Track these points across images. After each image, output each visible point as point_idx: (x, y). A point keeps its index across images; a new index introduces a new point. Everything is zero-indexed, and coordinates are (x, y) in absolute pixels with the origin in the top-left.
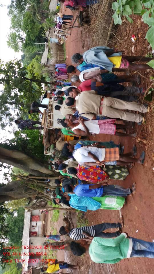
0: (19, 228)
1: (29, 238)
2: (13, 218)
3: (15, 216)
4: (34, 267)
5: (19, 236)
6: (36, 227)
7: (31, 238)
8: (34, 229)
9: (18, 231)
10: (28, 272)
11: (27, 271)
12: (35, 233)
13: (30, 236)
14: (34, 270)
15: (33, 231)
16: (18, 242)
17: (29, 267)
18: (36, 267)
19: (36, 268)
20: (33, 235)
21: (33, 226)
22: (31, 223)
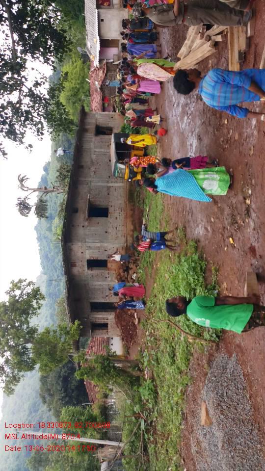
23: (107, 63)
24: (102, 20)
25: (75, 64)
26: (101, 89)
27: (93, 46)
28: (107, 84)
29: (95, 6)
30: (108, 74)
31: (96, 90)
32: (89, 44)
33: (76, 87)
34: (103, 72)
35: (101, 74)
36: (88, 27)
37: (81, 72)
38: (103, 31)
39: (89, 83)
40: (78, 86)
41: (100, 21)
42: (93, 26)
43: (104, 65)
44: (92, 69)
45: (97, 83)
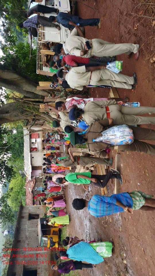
0: (19, 144)
1: (30, 153)
2: (12, 135)
3: (14, 133)
6: (36, 143)
7: (32, 153)
8: (34, 145)
9: (19, 146)
11: (31, 180)
13: (31, 152)
16: (20, 156)
17: (32, 177)
19: (39, 177)
20: (33, 150)
21: (33, 143)
22: (30, 140)
23: (36, 178)
24: (33, 157)
25: (17, 179)
26: (32, 192)
27: (28, 170)
28: (35, 189)
29: (29, 151)
30: (36, 184)
31: (29, 193)
32: (25, 169)
33: (18, 191)
34: (33, 183)
35: (32, 184)
36: (25, 161)
37: (21, 182)
38: (33, 163)
39: (25, 189)
40: (19, 190)
41: (32, 158)
42: (28, 161)
43: (34, 179)
44: (27, 182)
45: (30, 189)
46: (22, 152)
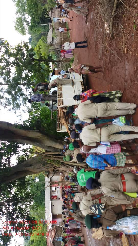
0: (41, 192)
2: (35, 183)
3: (37, 181)
4: (57, 226)
5: (42, 199)
6: (56, 191)
7: (52, 201)
8: (54, 193)
9: (41, 194)
10: (53, 230)
11: (51, 229)
12: (56, 196)
14: (57, 228)
15: (54, 195)
16: (41, 203)
17: (52, 226)
18: (59, 225)
20: (53, 198)
21: (53, 191)
22: (51, 189)
24: (53, 206)
26: (53, 242)
27: (49, 217)
28: (56, 240)
29: (50, 200)
30: (57, 234)
31: (50, 243)
32: (46, 217)
33: (39, 240)
34: (54, 232)
35: (53, 233)
36: (46, 209)
37: (42, 231)
38: (54, 211)
39: (46, 238)
42: (49, 209)
43: (54, 228)
44: (48, 231)
45: (50, 238)
46: (43, 200)
